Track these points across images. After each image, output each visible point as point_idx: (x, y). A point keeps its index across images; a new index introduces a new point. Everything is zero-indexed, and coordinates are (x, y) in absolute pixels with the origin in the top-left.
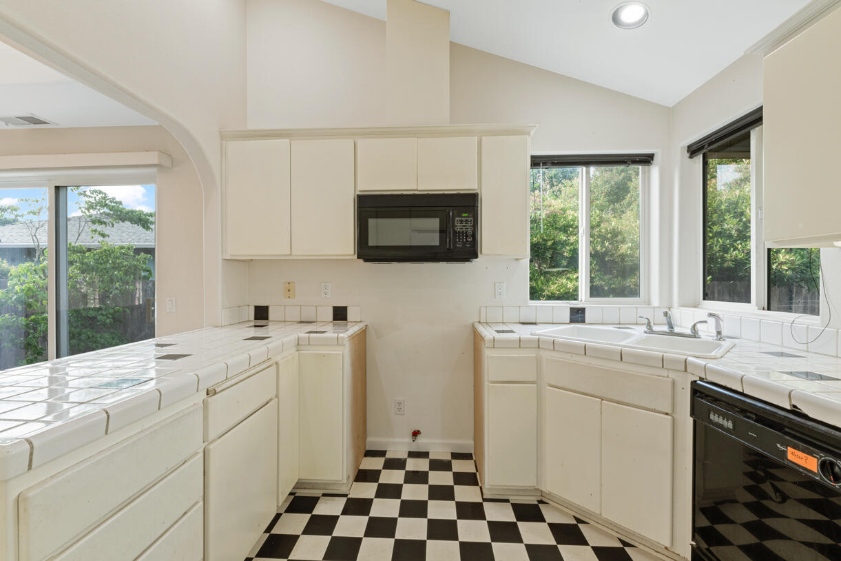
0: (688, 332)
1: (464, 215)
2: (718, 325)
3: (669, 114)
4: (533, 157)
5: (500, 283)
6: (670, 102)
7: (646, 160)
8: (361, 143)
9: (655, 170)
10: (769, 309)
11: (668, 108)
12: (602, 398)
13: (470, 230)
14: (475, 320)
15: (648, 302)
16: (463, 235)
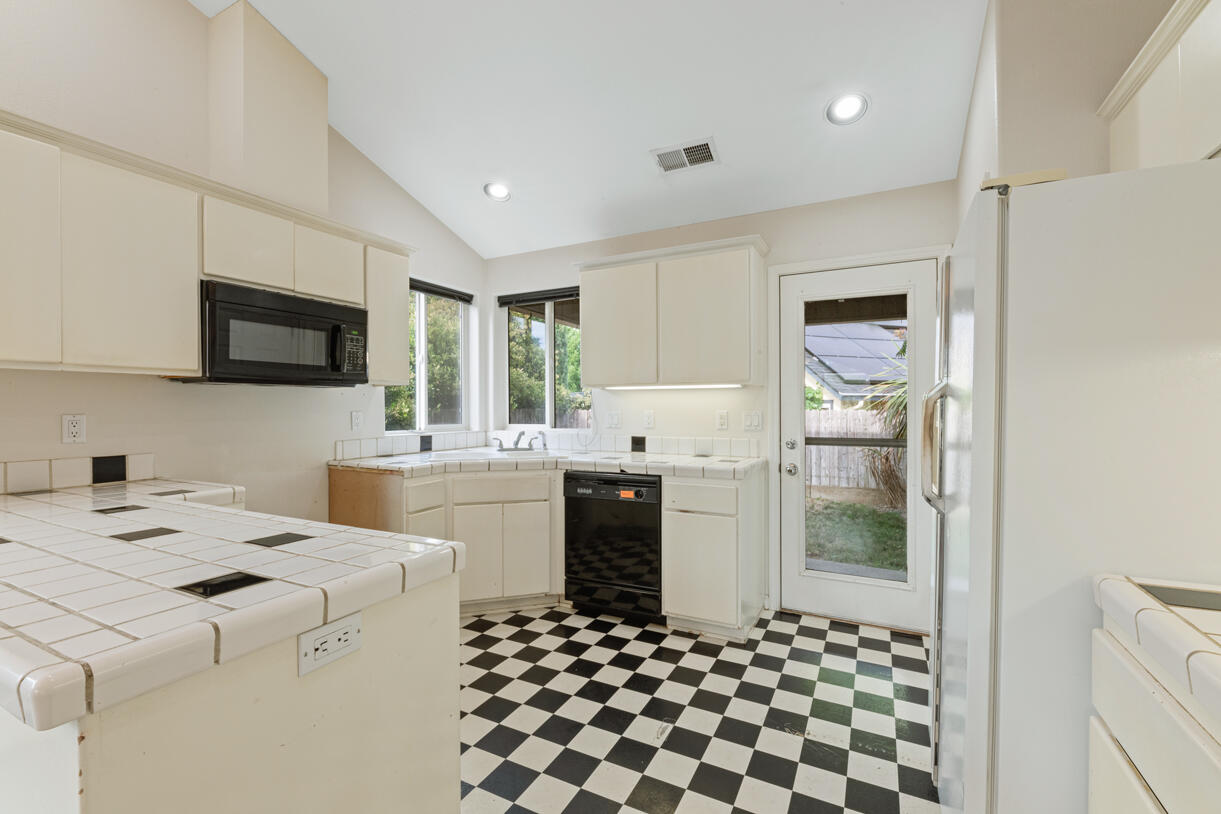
0: (512, 446)
1: (354, 332)
2: (544, 440)
3: (486, 265)
4: (412, 279)
5: (357, 412)
6: (486, 256)
7: (467, 299)
8: (208, 201)
9: (474, 312)
10: (555, 427)
11: (483, 259)
12: (503, 502)
13: (361, 351)
14: (329, 458)
15: (468, 428)
16: (354, 356)
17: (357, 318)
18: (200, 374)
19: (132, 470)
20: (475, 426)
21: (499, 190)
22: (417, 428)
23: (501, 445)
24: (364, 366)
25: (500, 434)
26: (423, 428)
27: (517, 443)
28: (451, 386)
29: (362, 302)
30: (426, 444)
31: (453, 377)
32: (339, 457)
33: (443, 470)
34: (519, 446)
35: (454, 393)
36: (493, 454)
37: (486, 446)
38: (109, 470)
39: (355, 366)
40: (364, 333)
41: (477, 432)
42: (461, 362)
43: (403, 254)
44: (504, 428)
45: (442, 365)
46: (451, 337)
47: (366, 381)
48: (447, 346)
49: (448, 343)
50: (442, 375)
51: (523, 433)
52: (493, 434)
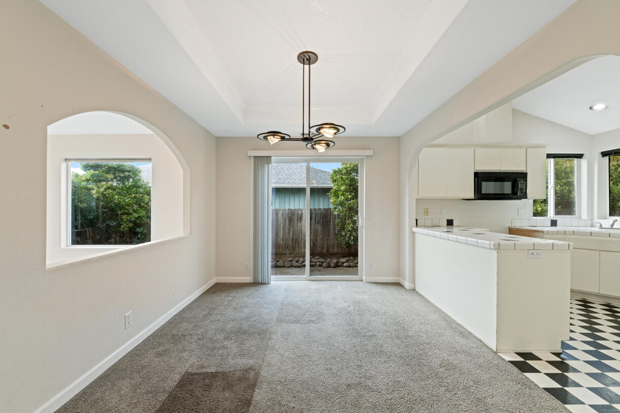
1: (522, 181)
3: (592, 138)
4: (547, 154)
5: (520, 209)
7: (580, 156)
8: (477, 150)
11: (591, 135)
12: (600, 251)
13: (525, 187)
14: (510, 225)
15: (580, 218)
16: (522, 189)
17: (523, 176)
18: (473, 198)
19: (455, 223)
20: (585, 216)
21: (599, 107)
22: (549, 216)
23: (601, 225)
24: (526, 193)
25: (603, 222)
26: (552, 217)
27: (612, 225)
28: (569, 196)
29: (525, 169)
30: (554, 223)
31: (570, 192)
32: (513, 225)
33: (564, 233)
34: (614, 227)
35: (570, 200)
36: (596, 229)
37: (592, 227)
38: (450, 223)
39: (522, 193)
40: (526, 180)
41: (585, 220)
42: (575, 183)
43: (544, 148)
44: (605, 218)
45: (561, 186)
46: (568, 170)
47: (527, 198)
48: (566, 174)
49: (566, 173)
50: (562, 191)
51: (616, 220)
52: (596, 220)
